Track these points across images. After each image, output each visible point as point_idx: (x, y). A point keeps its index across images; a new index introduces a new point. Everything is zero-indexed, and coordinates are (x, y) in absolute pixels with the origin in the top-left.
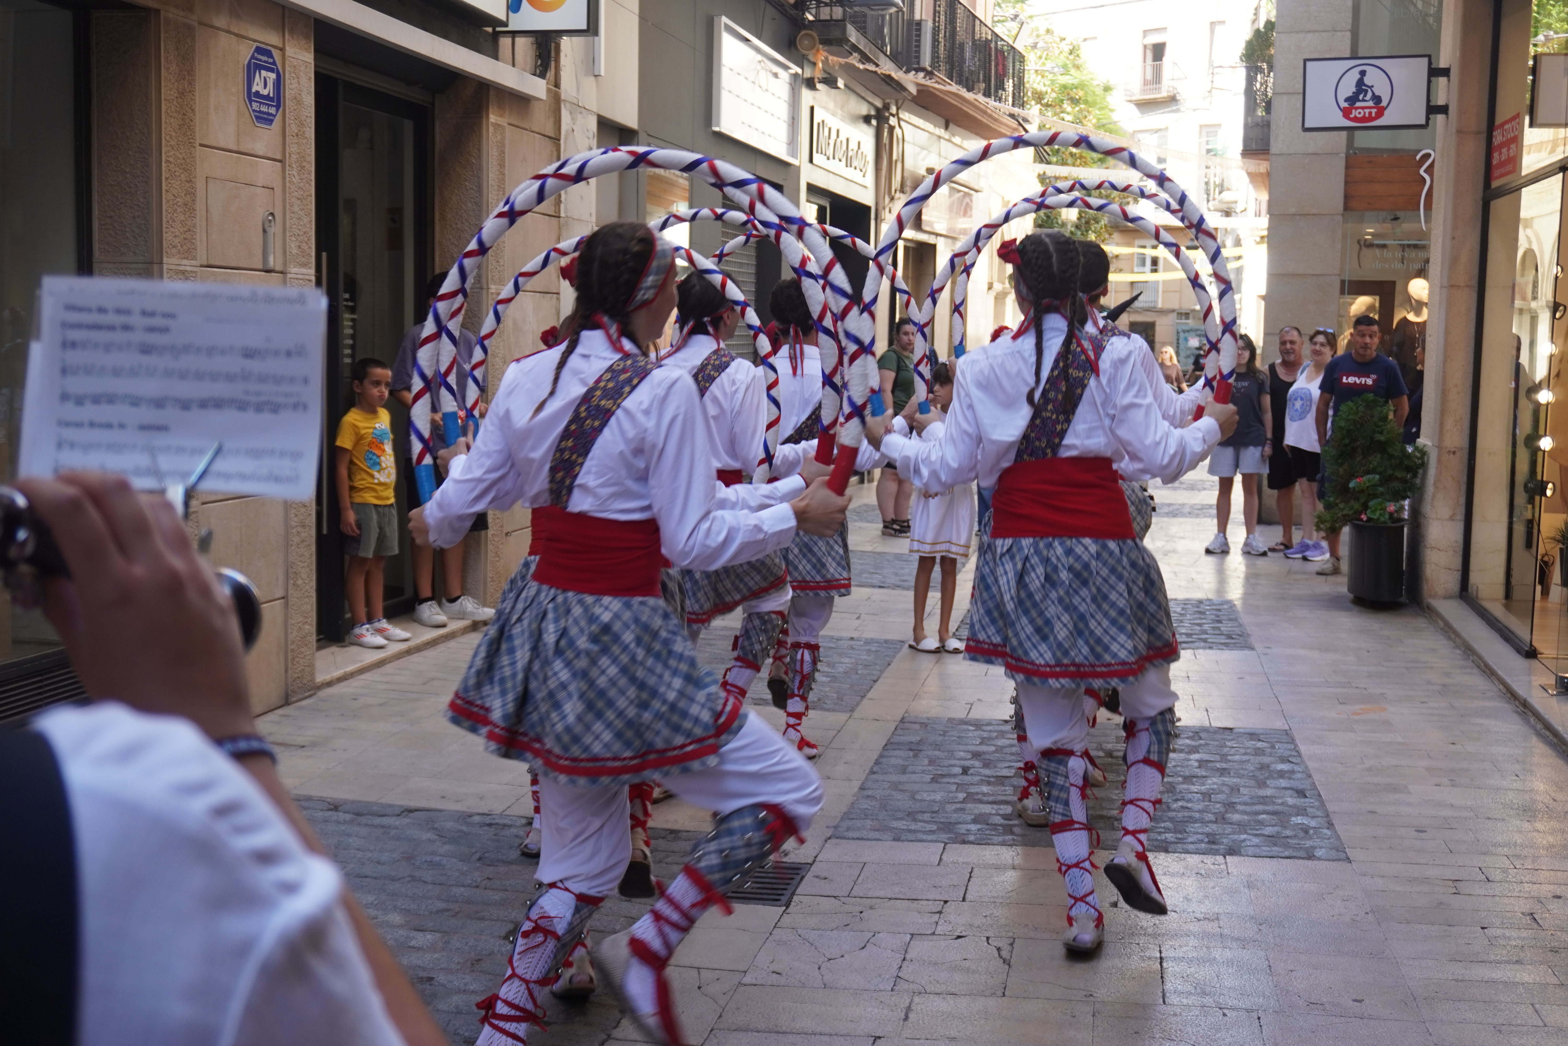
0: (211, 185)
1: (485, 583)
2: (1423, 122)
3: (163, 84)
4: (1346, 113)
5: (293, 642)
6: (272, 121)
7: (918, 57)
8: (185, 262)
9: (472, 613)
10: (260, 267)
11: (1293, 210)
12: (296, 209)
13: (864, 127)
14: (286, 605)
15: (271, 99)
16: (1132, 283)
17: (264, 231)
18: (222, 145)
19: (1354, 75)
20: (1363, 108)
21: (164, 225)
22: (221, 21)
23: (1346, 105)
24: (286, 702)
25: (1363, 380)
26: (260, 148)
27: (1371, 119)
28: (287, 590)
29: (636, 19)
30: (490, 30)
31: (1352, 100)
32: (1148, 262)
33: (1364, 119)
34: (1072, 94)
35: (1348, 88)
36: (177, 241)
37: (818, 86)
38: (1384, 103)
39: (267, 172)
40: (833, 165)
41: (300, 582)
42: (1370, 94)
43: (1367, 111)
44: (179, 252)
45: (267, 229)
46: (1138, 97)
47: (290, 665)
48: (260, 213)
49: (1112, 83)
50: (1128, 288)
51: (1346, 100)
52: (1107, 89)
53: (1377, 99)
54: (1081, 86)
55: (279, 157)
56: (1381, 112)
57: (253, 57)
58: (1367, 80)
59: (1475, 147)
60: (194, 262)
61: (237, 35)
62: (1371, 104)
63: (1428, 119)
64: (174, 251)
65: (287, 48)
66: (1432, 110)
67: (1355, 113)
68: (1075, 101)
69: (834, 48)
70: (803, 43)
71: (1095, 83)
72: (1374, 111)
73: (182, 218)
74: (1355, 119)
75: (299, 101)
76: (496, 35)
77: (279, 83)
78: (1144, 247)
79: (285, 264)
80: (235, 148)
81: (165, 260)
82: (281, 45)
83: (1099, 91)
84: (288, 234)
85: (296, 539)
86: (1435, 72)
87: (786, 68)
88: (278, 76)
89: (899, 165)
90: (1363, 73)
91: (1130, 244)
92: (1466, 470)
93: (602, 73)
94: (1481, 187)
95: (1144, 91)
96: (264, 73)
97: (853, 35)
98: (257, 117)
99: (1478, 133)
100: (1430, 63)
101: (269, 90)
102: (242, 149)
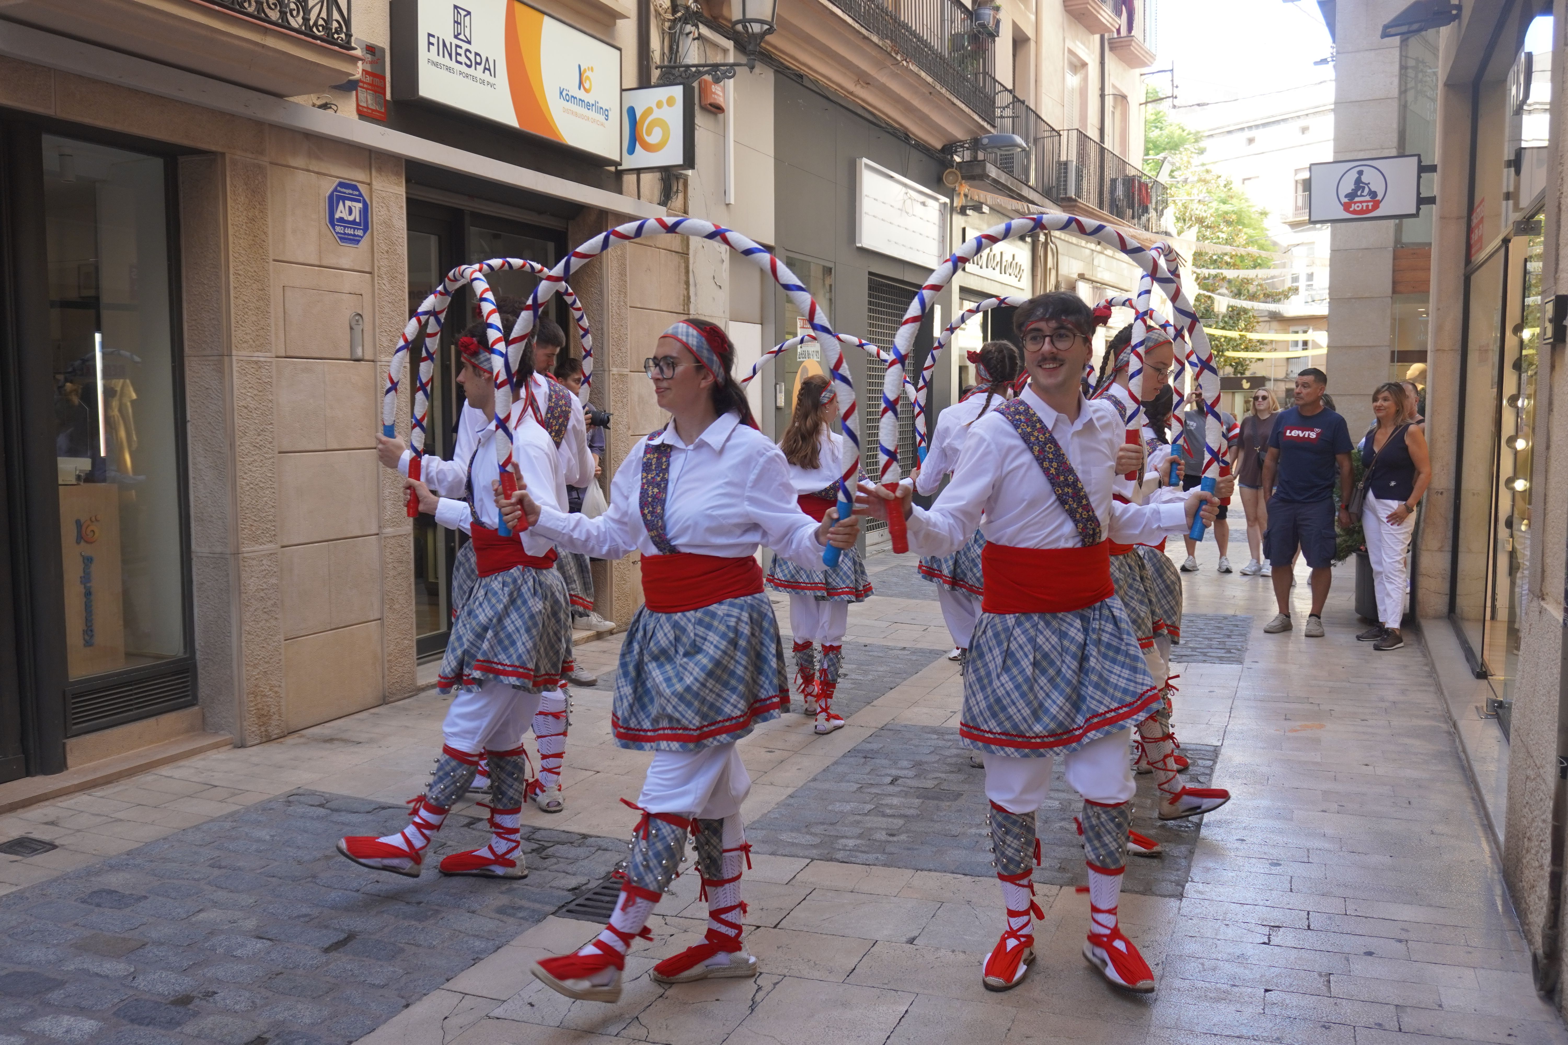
0: (288, 293)
1: (611, 601)
2: (1414, 211)
3: (229, 211)
4: (1346, 207)
5: (390, 655)
6: (358, 241)
7: (1065, 189)
8: (257, 354)
9: (596, 626)
10: (348, 357)
11: (1349, 295)
12: (387, 310)
13: (1020, 243)
14: (382, 625)
15: (359, 224)
16: (1288, 359)
17: (351, 328)
18: (301, 260)
19: (1353, 175)
20: (1361, 202)
21: (233, 325)
22: (299, 161)
23: (1346, 200)
24: (384, 701)
25: (1307, 433)
26: (345, 262)
27: (1368, 211)
28: (382, 613)
29: (772, 160)
30: (613, 169)
31: (1351, 196)
32: (1300, 344)
33: (1362, 212)
34: (1227, 217)
35: (1348, 186)
36: (248, 337)
37: (968, 212)
38: (1379, 198)
39: (353, 281)
40: (985, 272)
41: (397, 606)
42: (1366, 190)
43: (1365, 204)
44: (251, 346)
45: (355, 327)
46: (1291, 219)
47: (387, 672)
48: (347, 314)
49: (1267, 210)
50: (1284, 363)
51: (1346, 196)
52: (1264, 214)
53: (1373, 194)
54: (1239, 213)
55: (367, 270)
56: (1376, 205)
57: (335, 190)
58: (1364, 179)
59: (1457, 230)
60: (268, 354)
61: (318, 173)
62: (1368, 198)
63: (1418, 209)
64: (245, 345)
65: (374, 183)
66: (1422, 201)
67: (1354, 207)
68: (1228, 223)
69: (977, 182)
70: (948, 179)
71: (1253, 209)
72: (1370, 204)
73: (254, 318)
74: (1355, 212)
75: (388, 225)
76: (619, 174)
77: (365, 211)
78: (1297, 332)
79: (375, 354)
80: (317, 263)
81: (234, 352)
82: (368, 181)
83: (1255, 216)
84: (377, 330)
85: (392, 573)
86: (1424, 169)
87: (937, 199)
88: (365, 205)
89: (1053, 273)
90: (1360, 173)
91: (1286, 331)
92: (1452, 509)
93: (732, 202)
94: (1462, 264)
95: (1296, 215)
96: (348, 203)
97: (993, 171)
98: (340, 238)
99: (1458, 218)
100: (1420, 161)
101: (356, 216)
102: (324, 264)
